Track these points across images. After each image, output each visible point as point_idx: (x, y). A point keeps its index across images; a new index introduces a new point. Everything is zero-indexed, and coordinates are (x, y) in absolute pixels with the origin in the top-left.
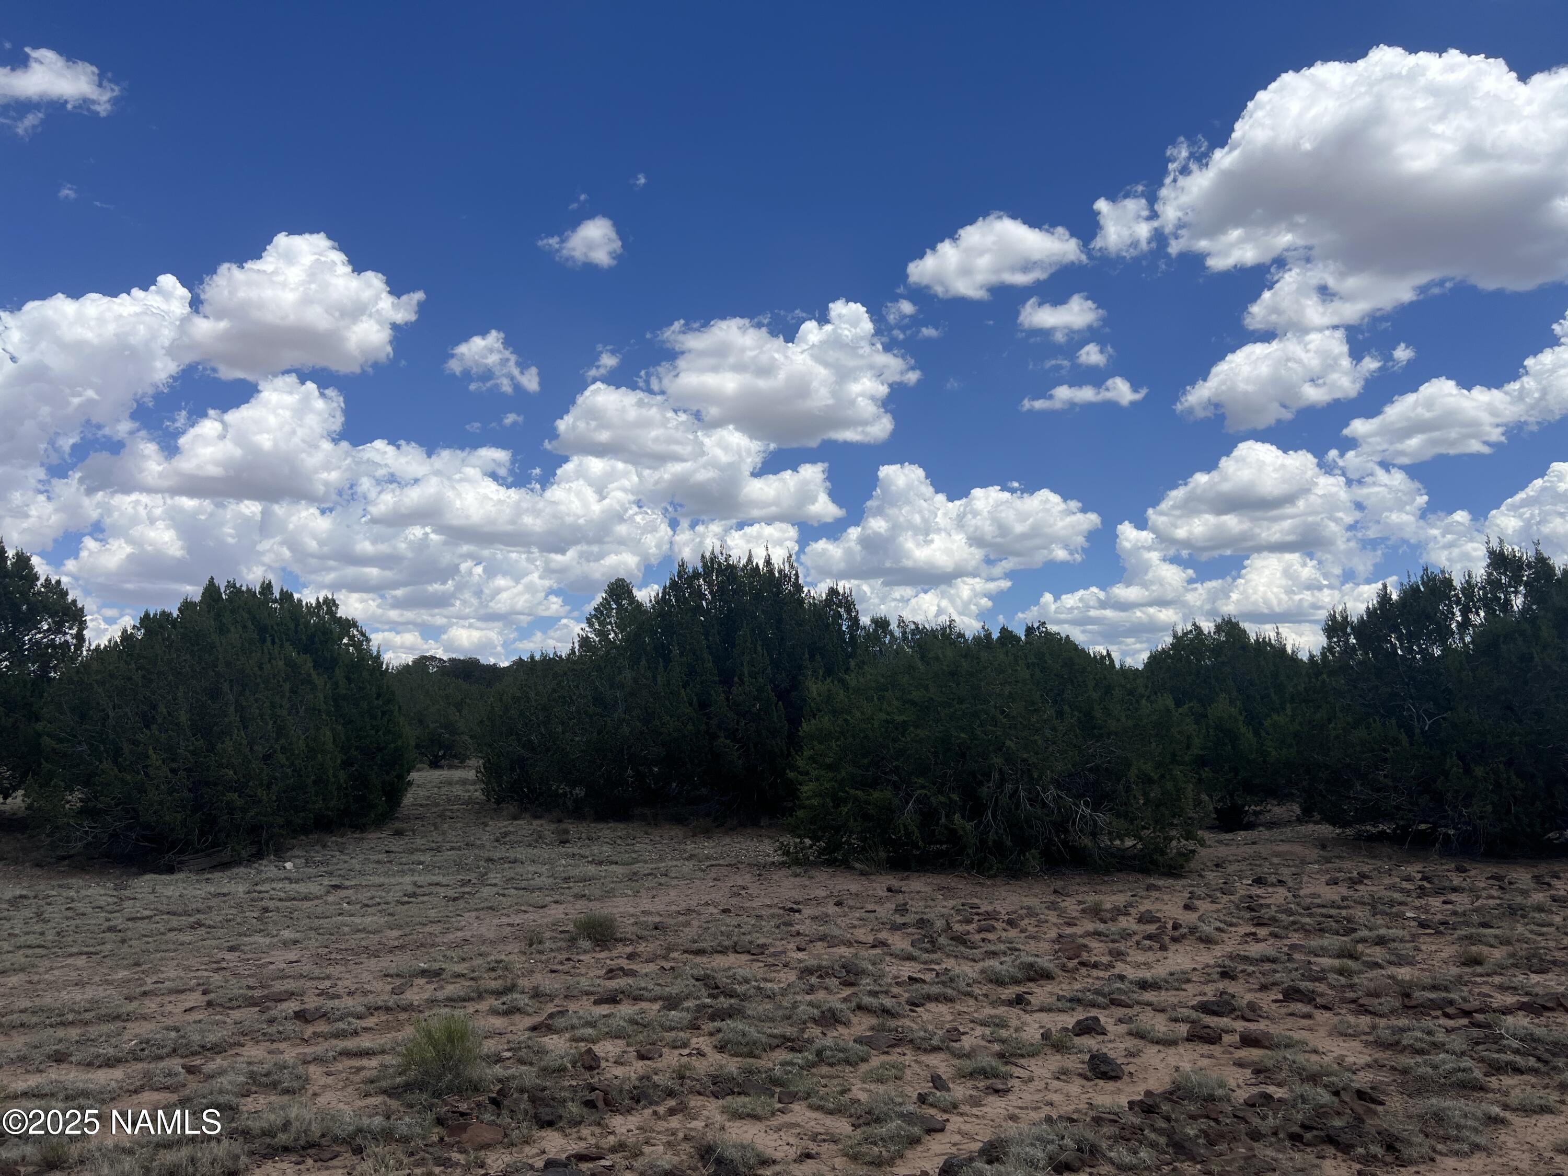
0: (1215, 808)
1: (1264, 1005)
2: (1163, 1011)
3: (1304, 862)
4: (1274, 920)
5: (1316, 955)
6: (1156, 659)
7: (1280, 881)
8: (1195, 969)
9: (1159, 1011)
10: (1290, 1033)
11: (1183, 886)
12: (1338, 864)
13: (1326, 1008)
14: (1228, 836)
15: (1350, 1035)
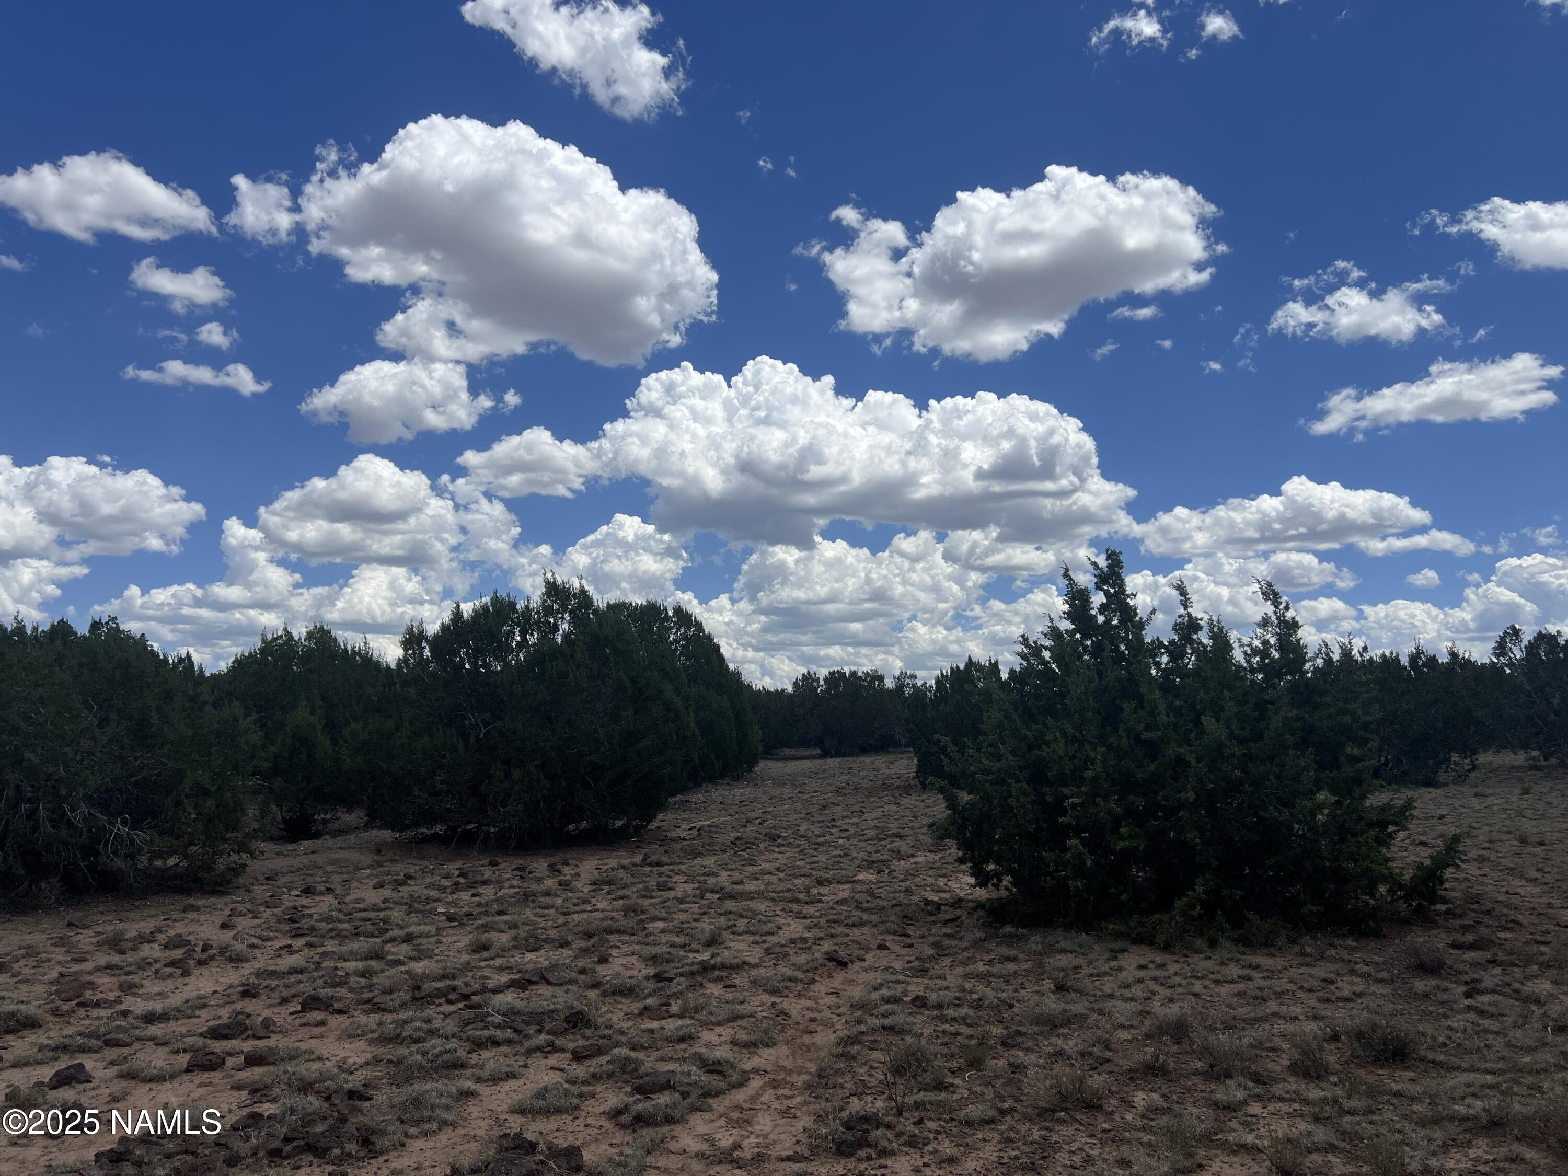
0: (284, 819)
1: (279, 1020)
2: (166, 1044)
3: (358, 868)
4: (313, 929)
5: (345, 960)
6: (241, 664)
7: (328, 889)
8: (215, 992)
9: (161, 1044)
10: (299, 1044)
11: (226, 904)
12: (388, 867)
13: (340, 1012)
14: (290, 847)
15: (358, 1036)
